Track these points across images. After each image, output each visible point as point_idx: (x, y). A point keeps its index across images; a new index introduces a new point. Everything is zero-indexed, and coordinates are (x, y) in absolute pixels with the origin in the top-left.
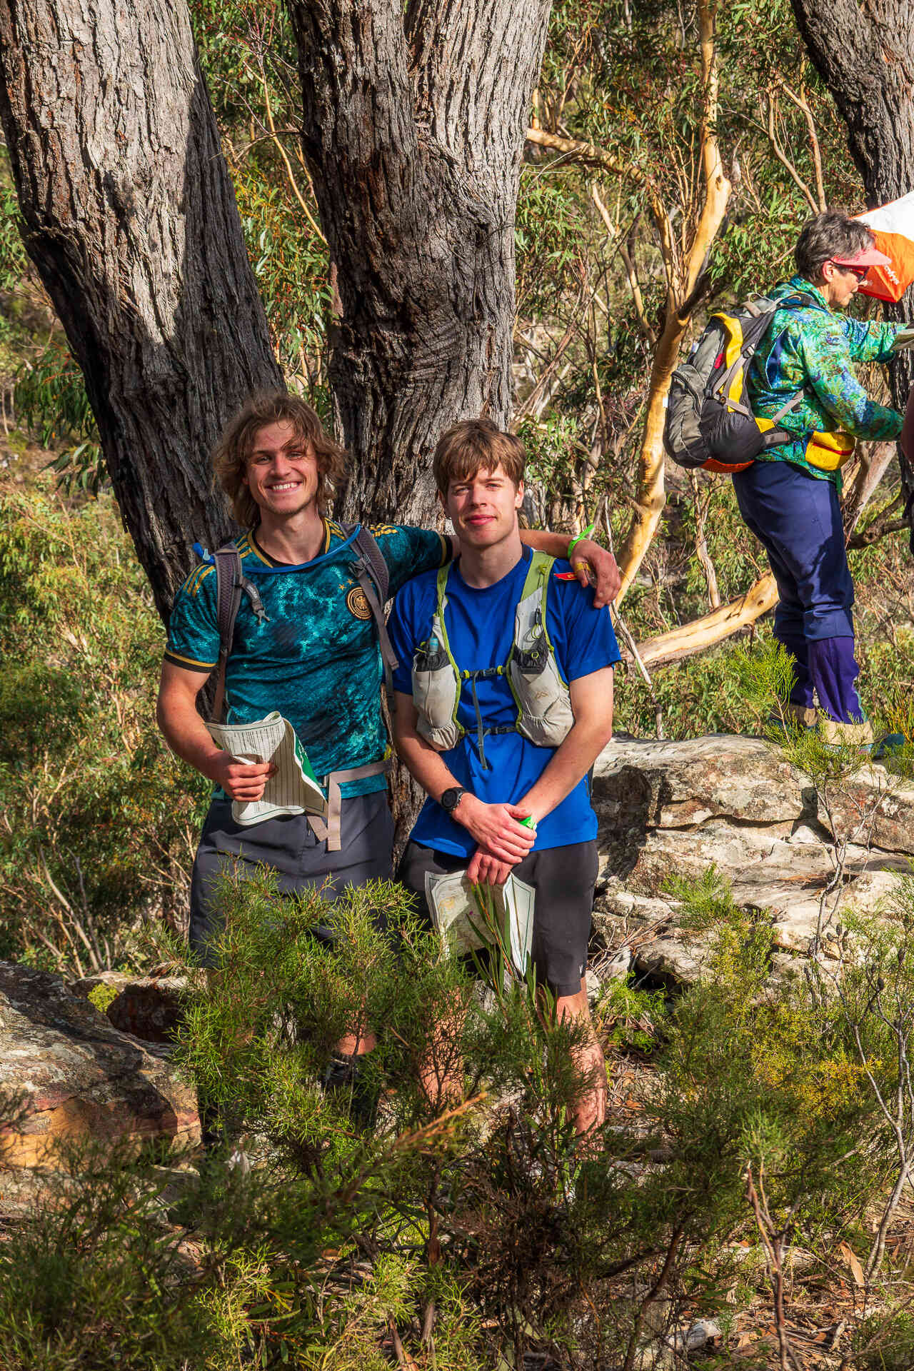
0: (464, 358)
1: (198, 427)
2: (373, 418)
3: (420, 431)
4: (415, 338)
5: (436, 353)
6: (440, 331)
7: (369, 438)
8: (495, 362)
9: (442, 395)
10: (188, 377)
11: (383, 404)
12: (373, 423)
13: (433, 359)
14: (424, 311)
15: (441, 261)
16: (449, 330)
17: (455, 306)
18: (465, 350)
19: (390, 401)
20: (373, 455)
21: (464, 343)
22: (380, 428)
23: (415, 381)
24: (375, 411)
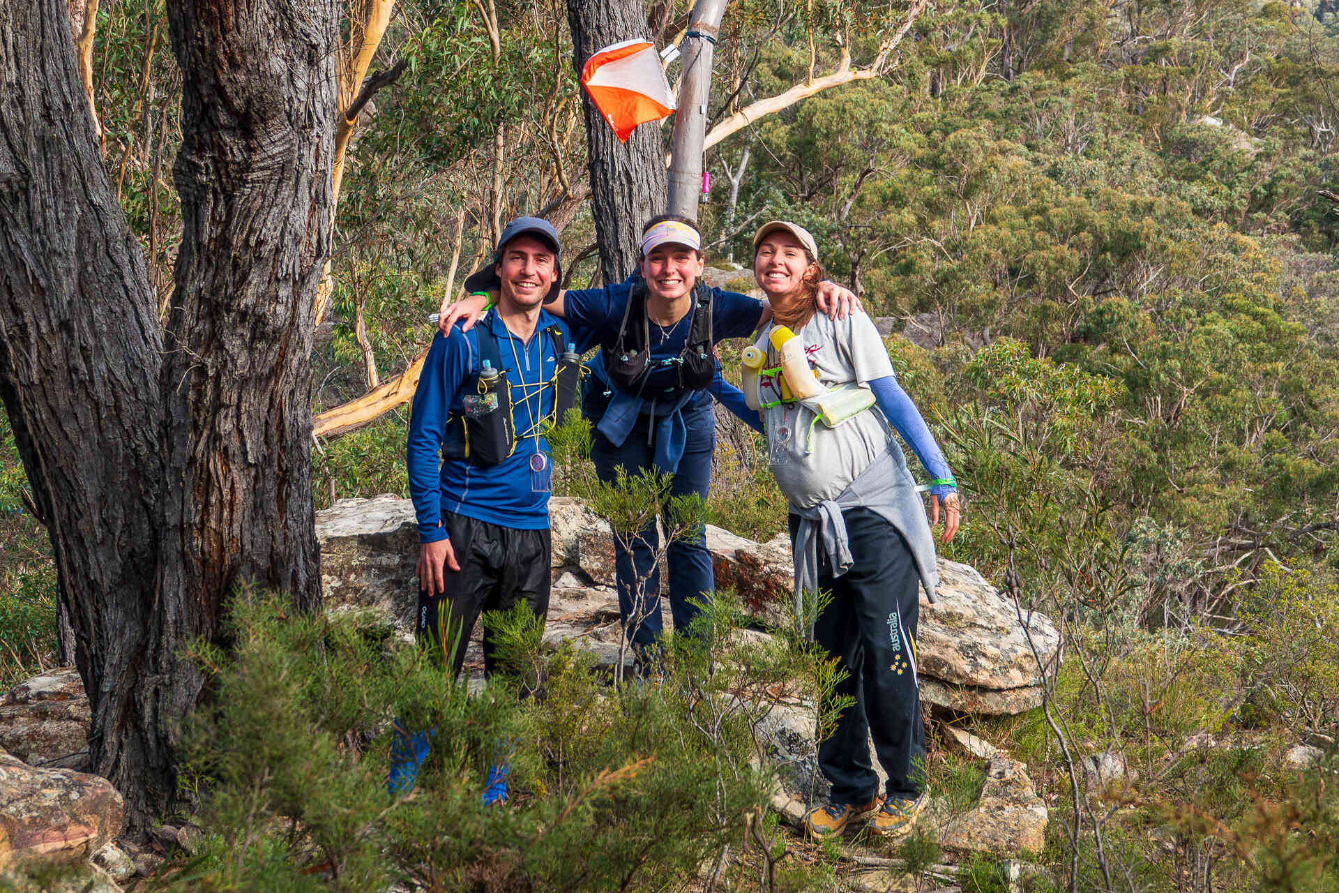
0: (296, 161)
1: (39, 221)
2: (213, 214)
3: (256, 226)
4: (254, 144)
5: (272, 157)
6: (276, 138)
7: (208, 232)
8: (322, 166)
9: (276, 194)
10: (30, 176)
11: (222, 202)
12: (213, 218)
13: (270, 162)
14: (264, 120)
15: (279, 77)
16: (283, 137)
17: (289, 116)
18: (296, 155)
19: (229, 198)
20: (212, 247)
21: (296, 148)
22: (220, 222)
23: (253, 182)
24: (214, 209)
